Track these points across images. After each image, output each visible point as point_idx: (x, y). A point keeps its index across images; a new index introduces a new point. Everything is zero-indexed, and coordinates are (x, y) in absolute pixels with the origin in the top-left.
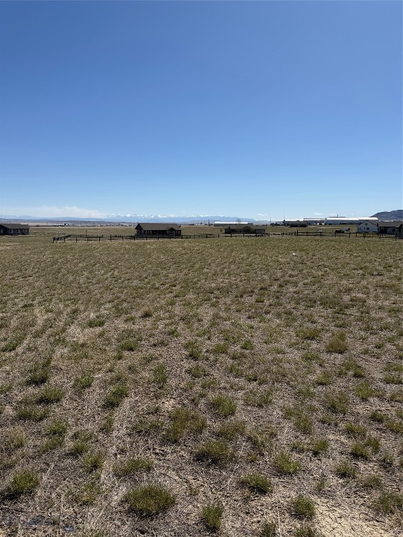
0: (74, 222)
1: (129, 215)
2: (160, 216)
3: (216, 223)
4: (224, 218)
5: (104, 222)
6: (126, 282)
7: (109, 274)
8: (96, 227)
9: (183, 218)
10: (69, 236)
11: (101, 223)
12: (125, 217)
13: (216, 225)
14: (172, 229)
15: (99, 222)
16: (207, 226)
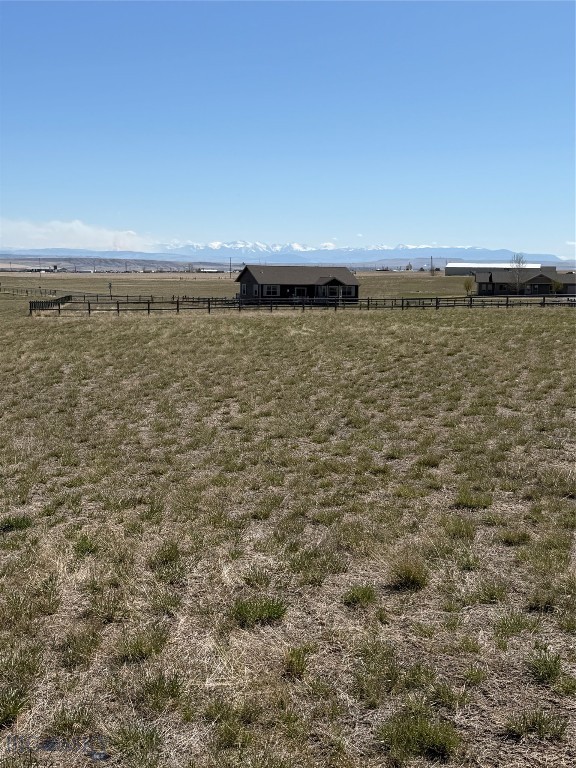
0: (77, 262)
1: (216, 245)
2: (297, 247)
3: (450, 265)
4: (472, 254)
5: (152, 263)
6: (276, 443)
7: (216, 416)
8: (132, 276)
9: (358, 253)
10: (68, 299)
11: (146, 264)
12: (208, 249)
13: (450, 272)
14: (335, 282)
15: (138, 262)
16: (426, 274)
